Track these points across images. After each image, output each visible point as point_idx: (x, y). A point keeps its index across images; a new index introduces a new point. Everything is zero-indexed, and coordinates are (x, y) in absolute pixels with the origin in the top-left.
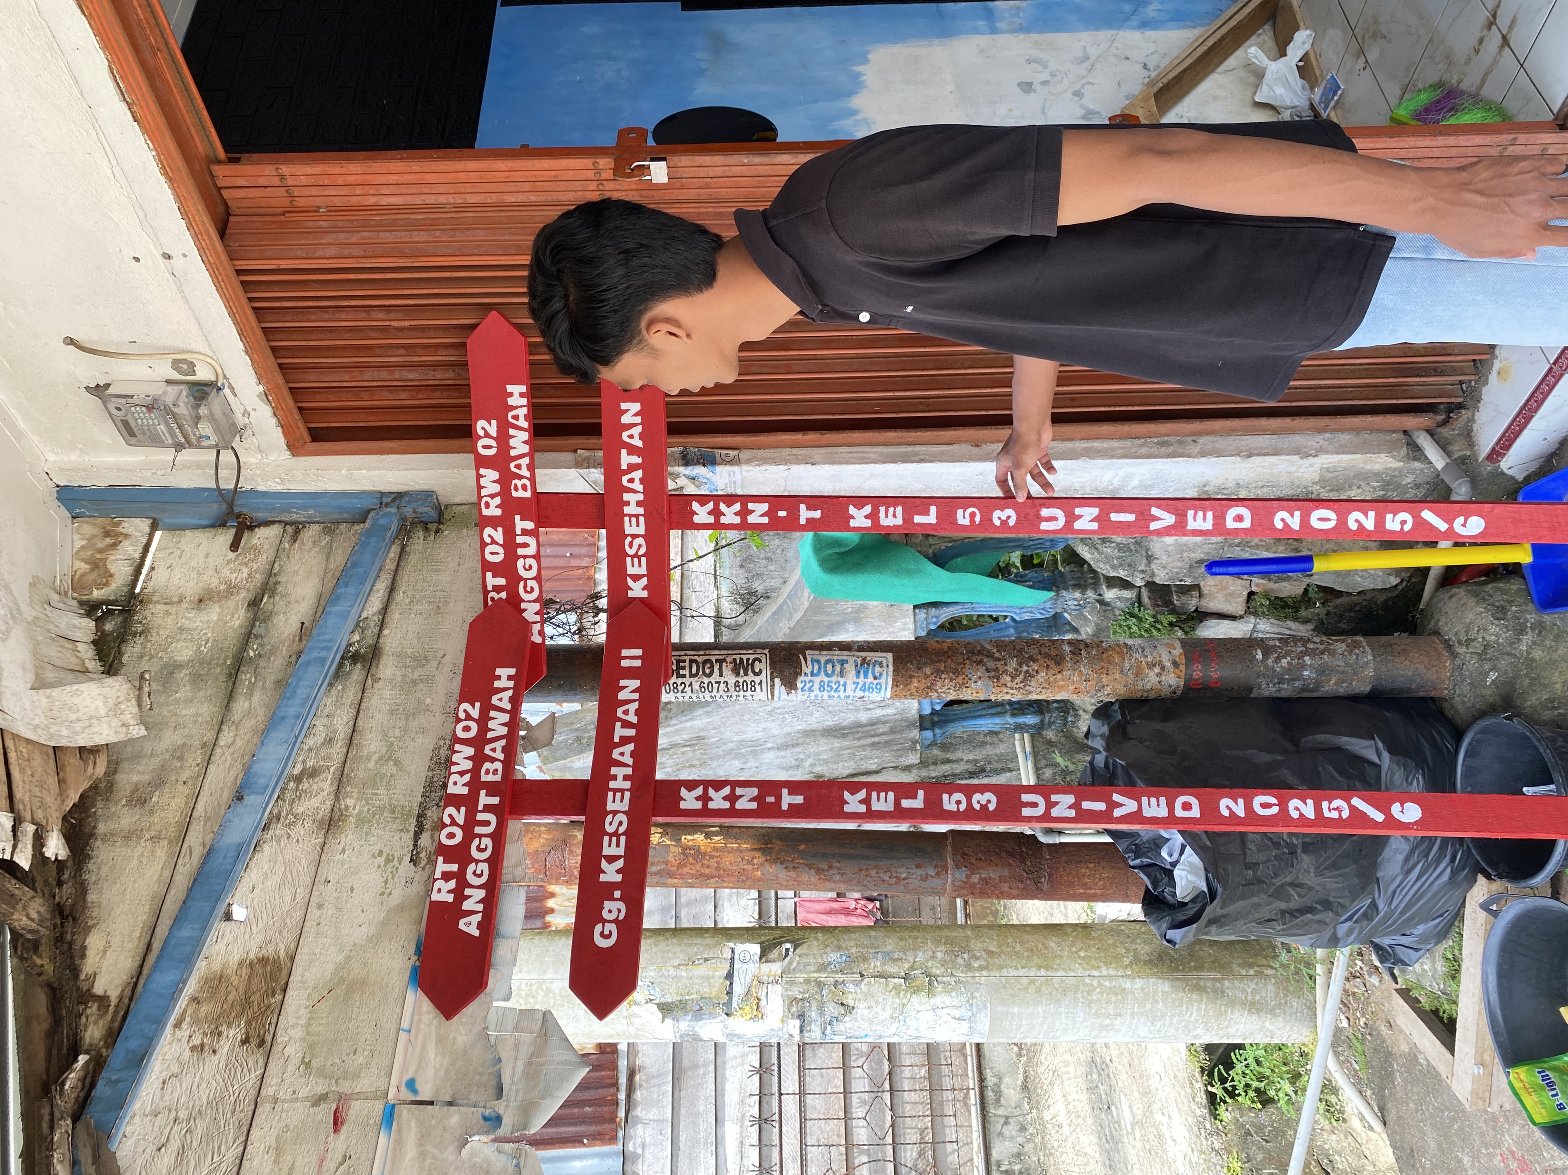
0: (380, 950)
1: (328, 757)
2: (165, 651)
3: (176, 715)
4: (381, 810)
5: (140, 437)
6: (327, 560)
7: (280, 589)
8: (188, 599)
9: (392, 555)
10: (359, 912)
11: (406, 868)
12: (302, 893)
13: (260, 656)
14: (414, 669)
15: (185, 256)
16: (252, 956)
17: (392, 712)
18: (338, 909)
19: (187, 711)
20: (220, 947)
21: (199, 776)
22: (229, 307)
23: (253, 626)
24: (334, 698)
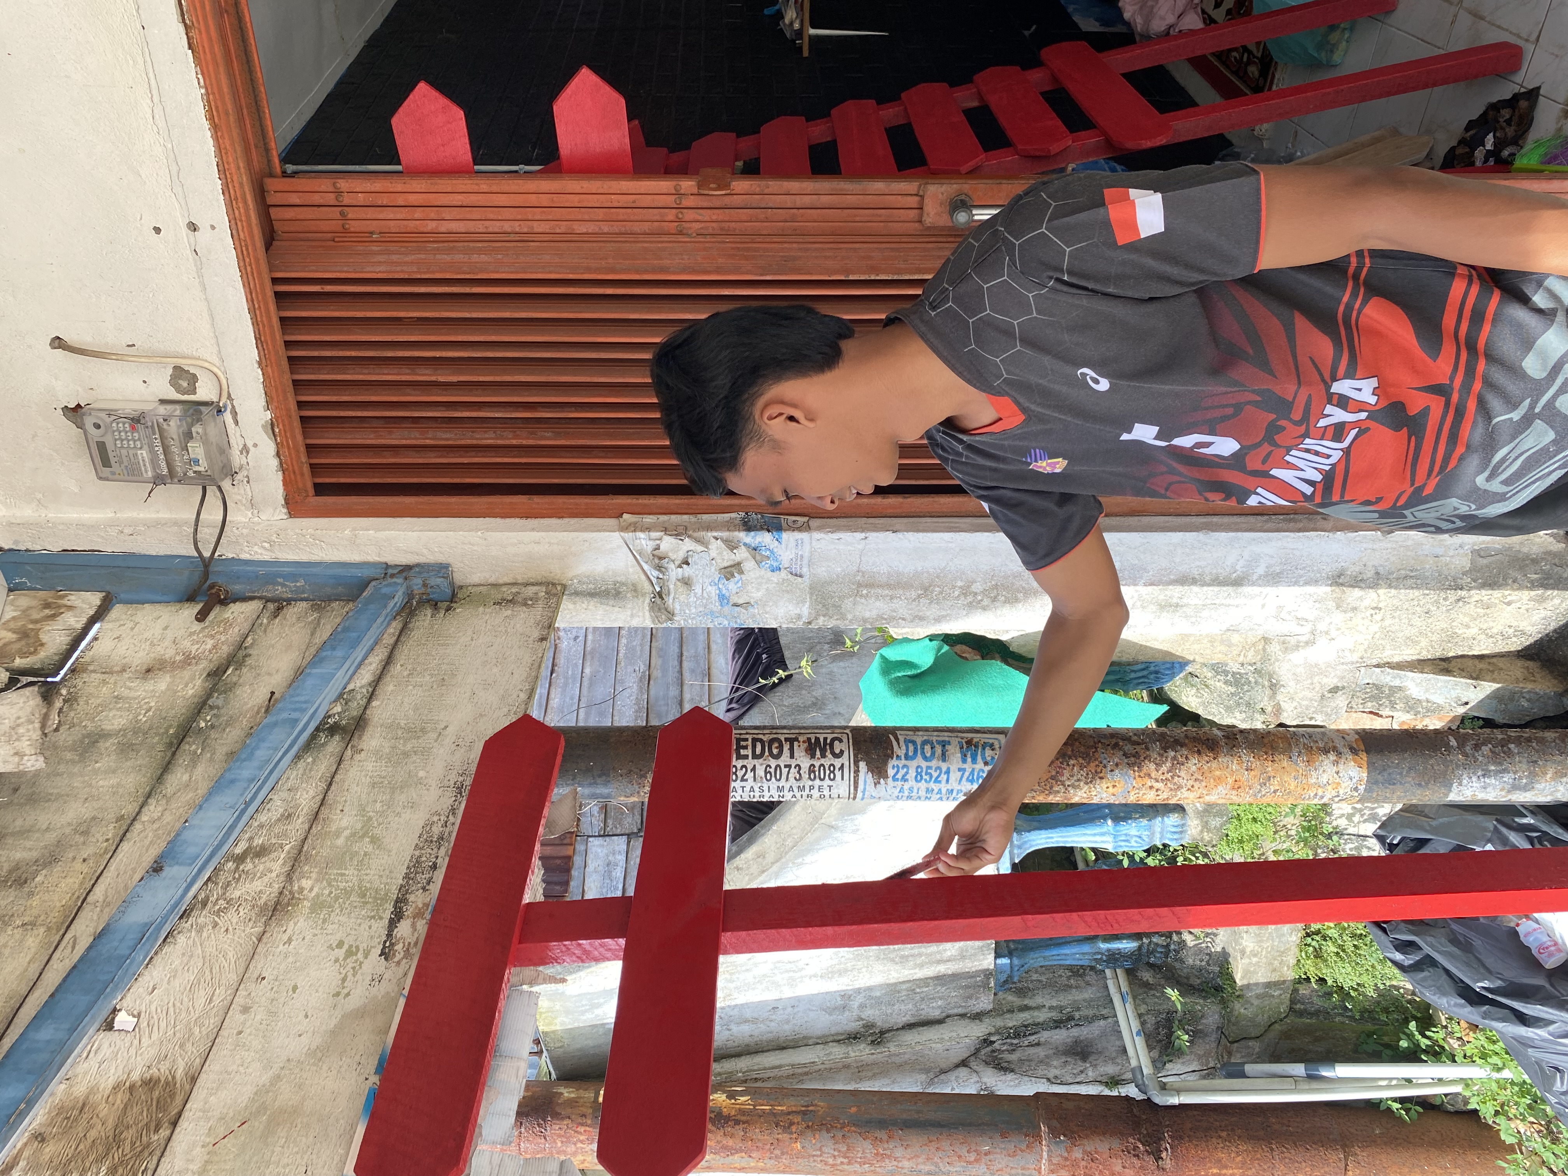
0: (325, 1067)
1: (285, 835)
2: (92, 720)
3: (91, 785)
4: (347, 893)
5: (116, 467)
6: (312, 634)
7: (249, 661)
8: (133, 669)
9: (391, 630)
10: (301, 1015)
11: (374, 963)
12: (221, 995)
13: (213, 727)
14: (406, 740)
15: (213, 227)
16: (135, 1076)
17: (373, 785)
18: (272, 1014)
19: (105, 783)
20: (93, 1063)
21: (105, 852)
22: (251, 301)
23: (209, 696)
24: (301, 771)
